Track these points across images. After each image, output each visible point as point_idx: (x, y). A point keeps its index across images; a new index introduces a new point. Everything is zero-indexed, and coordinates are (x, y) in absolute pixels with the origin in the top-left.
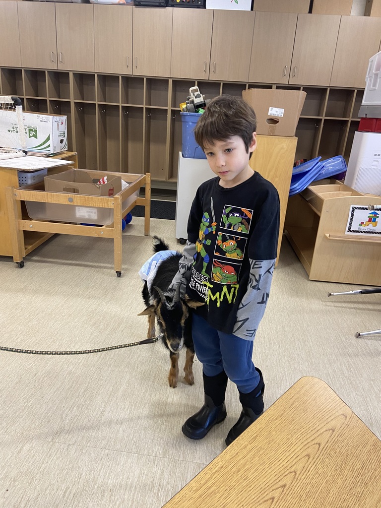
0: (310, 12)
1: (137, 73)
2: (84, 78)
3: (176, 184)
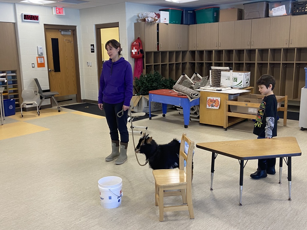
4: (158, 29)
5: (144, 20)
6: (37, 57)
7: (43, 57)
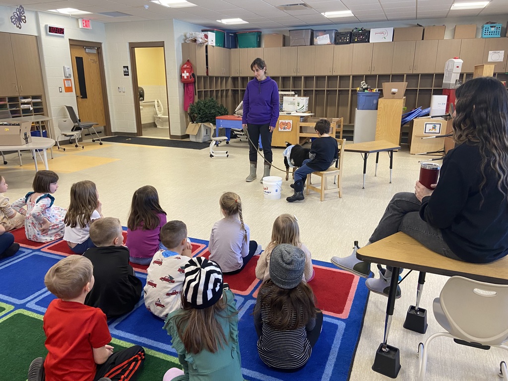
0: (423, 39)
1: (335, 74)
2: (308, 79)
3: (353, 126)
4: (207, 52)
5: (195, 41)
6: (64, 80)
7: (70, 80)
